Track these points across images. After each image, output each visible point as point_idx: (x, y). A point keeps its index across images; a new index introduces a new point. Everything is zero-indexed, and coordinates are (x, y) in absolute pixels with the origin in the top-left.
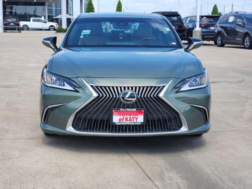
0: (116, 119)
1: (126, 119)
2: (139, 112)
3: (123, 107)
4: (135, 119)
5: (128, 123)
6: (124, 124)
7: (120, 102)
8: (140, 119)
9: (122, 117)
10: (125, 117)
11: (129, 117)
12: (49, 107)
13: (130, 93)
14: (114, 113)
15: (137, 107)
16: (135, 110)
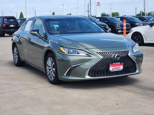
0: (111, 69)
1: (115, 68)
2: (121, 64)
3: (114, 63)
4: (119, 68)
5: (116, 70)
6: (114, 71)
7: (113, 60)
8: (121, 68)
9: (113, 67)
10: (115, 67)
11: (116, 67)
12: (72, 66)
13: (116, 55)
14: (111, 66)
15: (120, 62)
16: (119, 63)
